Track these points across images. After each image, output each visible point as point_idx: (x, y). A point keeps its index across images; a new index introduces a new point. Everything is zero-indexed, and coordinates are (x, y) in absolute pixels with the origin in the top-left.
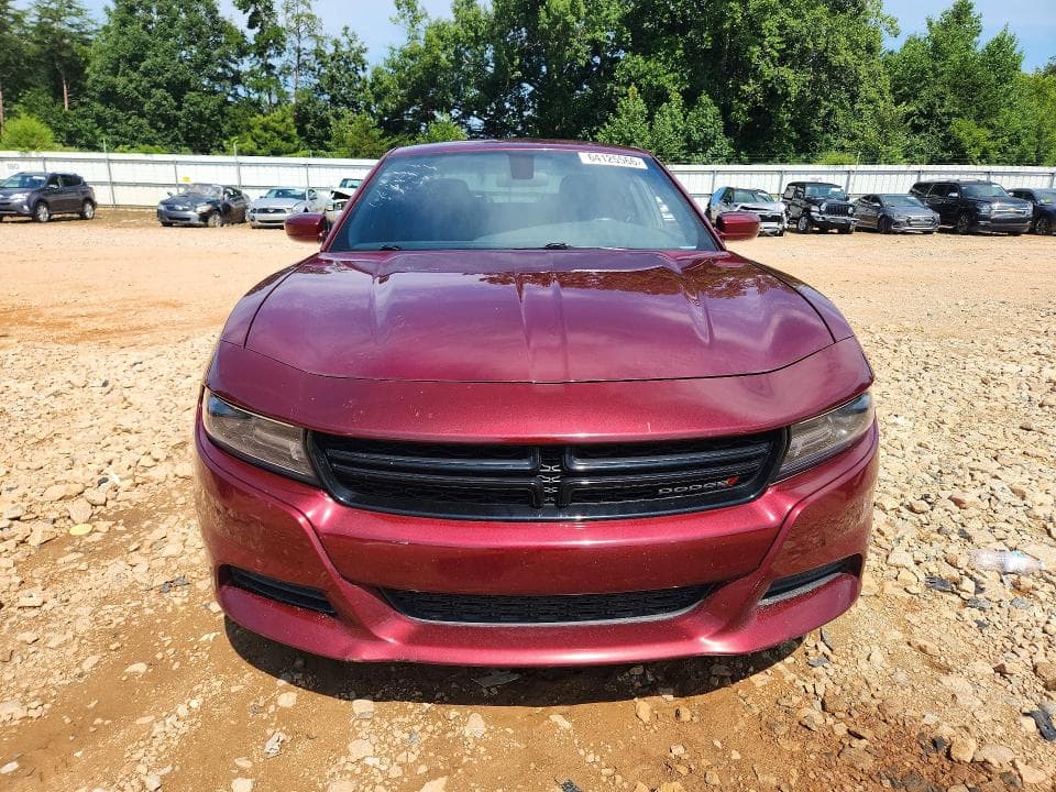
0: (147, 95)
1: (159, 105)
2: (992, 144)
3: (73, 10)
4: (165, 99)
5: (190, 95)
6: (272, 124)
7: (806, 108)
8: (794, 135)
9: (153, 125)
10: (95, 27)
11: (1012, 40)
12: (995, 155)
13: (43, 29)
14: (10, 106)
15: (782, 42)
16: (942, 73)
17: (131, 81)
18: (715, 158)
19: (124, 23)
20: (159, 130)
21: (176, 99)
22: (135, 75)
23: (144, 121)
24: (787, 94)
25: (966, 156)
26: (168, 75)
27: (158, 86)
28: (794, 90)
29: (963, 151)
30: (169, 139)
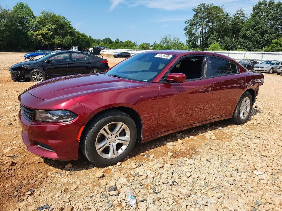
0: (254, 36)
1: (256, 38)
3: (243, 15)
4: (258, 36)
5: (267, 35)
6: (279, 42)
9: (253, 43)
10: (247, 19)
13: (234, 21)
14: (221, 40)
17: (250, 32)
19: (254, 17)
20: (254, 44)
21: (262, 36)
22: (252, 31)
23: (251, 43)
26: (261, 30)
27: (257, 33)
30: (256, 47)
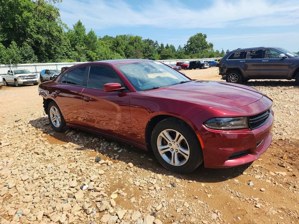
2: (97, 56)
7: (48, 47)
8: (47, 54)
11: (94, 32)
12: (98, 59)
15: (36, 28)
16: (81, 39)
18: (34, 61)
24: (41, 43)
25: (92, 59)
28: (44, 41)
29: (91, 58)
